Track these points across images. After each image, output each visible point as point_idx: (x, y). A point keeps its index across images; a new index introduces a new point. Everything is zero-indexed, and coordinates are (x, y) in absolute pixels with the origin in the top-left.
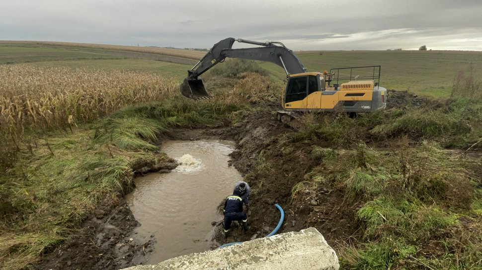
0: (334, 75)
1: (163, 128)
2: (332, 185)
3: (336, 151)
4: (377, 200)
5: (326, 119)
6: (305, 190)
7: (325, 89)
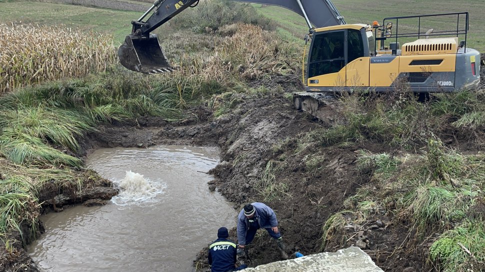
0: (390, 28)
1: (87, 126)
2: (390, 215)
3: (396, 158)
4: (460, 228)
5: (379, 106)
6: (346, 224)
7: (376, 54)
